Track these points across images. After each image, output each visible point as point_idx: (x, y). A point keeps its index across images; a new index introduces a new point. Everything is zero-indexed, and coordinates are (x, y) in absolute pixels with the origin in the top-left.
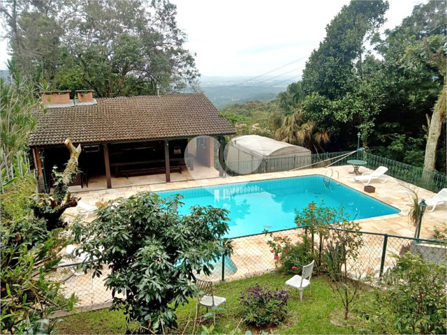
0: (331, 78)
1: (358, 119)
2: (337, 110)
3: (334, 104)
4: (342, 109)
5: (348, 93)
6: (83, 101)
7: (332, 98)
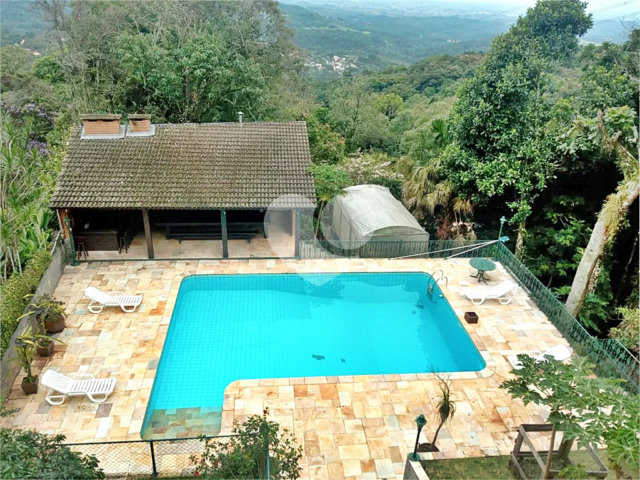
0: (479, 129)
1: (511, 193)
2: (482, 177)
3: (479, 167)
4: (491, 176)
5: (501, 154)
6: (137, 131)
7: (481, 155)
